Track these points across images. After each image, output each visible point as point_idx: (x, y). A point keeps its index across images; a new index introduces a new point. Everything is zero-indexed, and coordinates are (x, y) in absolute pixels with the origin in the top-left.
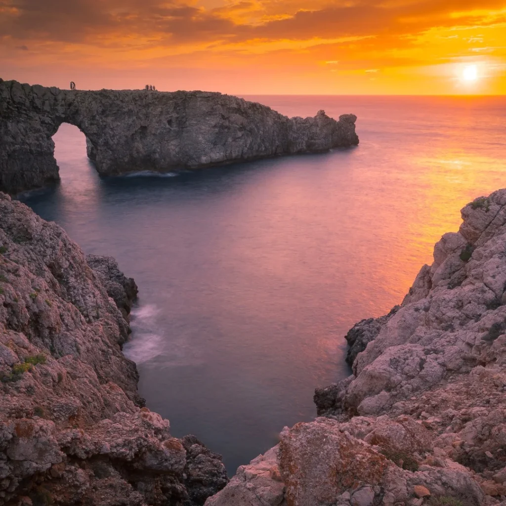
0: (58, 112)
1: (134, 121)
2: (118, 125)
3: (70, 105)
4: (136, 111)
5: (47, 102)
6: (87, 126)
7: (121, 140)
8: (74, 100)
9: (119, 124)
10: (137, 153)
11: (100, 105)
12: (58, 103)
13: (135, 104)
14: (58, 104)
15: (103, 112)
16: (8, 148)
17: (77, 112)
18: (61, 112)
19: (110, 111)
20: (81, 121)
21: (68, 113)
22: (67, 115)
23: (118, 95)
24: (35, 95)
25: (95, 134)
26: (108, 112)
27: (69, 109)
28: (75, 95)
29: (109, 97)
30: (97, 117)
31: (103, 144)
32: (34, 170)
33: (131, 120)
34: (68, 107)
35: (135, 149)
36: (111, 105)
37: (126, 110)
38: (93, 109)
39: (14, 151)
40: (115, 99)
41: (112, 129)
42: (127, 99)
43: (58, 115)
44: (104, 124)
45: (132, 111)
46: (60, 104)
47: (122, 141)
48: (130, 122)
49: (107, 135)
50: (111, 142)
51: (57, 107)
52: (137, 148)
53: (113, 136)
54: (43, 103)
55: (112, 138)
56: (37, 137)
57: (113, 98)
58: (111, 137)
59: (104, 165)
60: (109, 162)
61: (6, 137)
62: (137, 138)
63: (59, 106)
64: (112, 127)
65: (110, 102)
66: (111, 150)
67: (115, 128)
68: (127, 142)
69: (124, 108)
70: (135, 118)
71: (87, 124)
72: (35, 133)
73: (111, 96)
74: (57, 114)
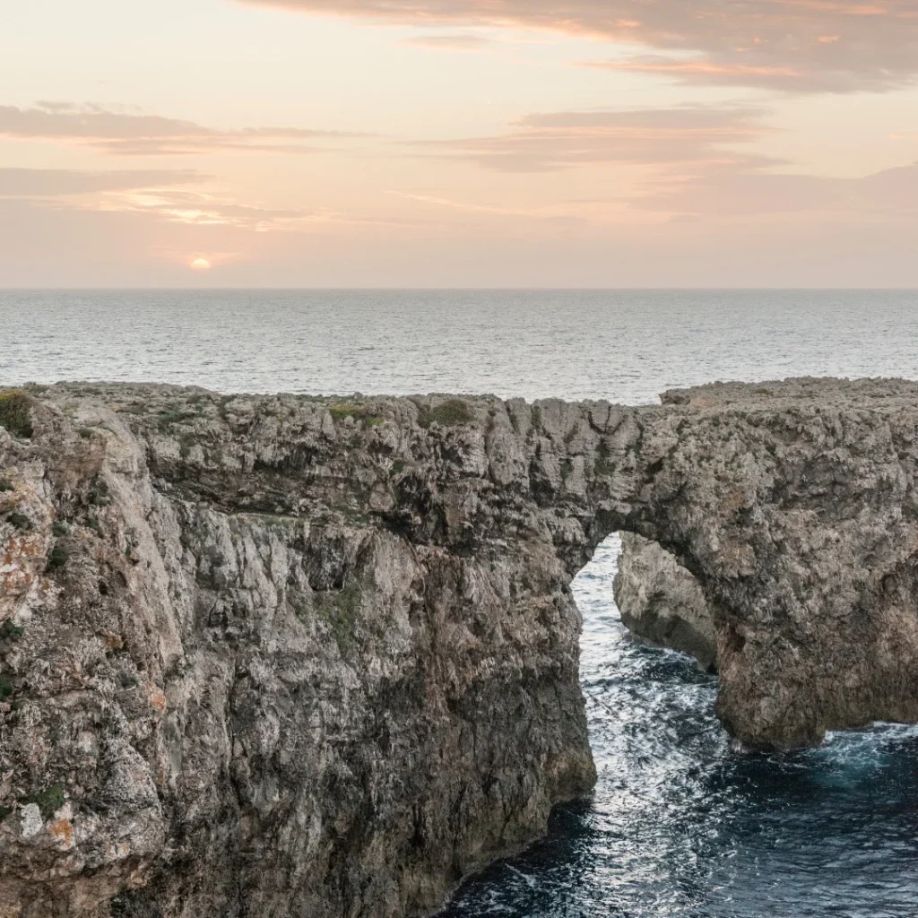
0: (607, 496)
1: (892, 525)
2: (828, 540)
3: (657, 467)
4: (904, 486)
5: (578, 462)
6: (715, 547)
7: (838, 600)
8: (674, 449)
9: (834, 535)
10: (894, 649)
11: (770, 463)
12: (612, 459)
13: (902, 457)
14: (613, 466)
15: (778, 490)
16: (453, 674)
17: (680, 496)
18: (618, 496)
19: (803, 486)
20: (694, 530)
21: (647, 498)
22: (638, 506)
23: (838, 425)
24: (544, 441)
25: (742, 579)
26: (791, 491)
27: (651, 480)
28: (679, 430)
29: (808, 434)
30: (758, 515)
31: (770, 618)
32: (529, 757)
33: (883, 519)
34: (646, 477)
35: (887, 635)
36: (809, 466)
37: (869, 483)
38: (745, 484)
39: (477, 685)
40: (831, 441)
41: (805, 559)
42: (870, 441)
43: (608, 508)
44: (779, 536)
45: (890, 487)
46: (619, 468)
47: (843, 604)
48: (880, 530)
49: (784, 581)
50: (798, 612)
51: (608, 479)
52: (895, 631)
53: (808, 584)
54: (566, 467)
55: (804, 594)
56: (543, 611)
57: (821, 439)
58: (796, 589)
59: (764, 703)
60: (784, 691)
61: (453, 627)
62: (901, 589)
63: (616, 472)
64: (805, 548)
65: (808, 452)
66: (796, 642)
67: (818, 554)
68: (859, 608)
69: (861, 477)
70: (897, 511)
71: (716, 540)
72: (538, 595)
73: (814, 431)
74: (606, 505)
